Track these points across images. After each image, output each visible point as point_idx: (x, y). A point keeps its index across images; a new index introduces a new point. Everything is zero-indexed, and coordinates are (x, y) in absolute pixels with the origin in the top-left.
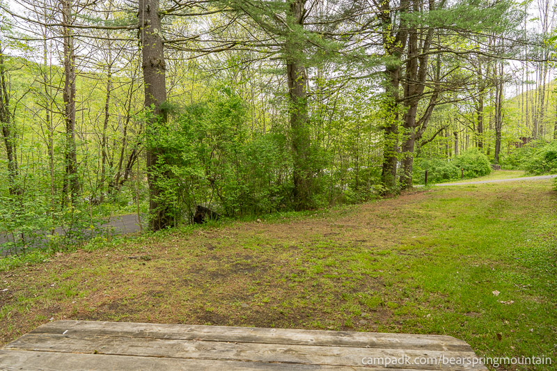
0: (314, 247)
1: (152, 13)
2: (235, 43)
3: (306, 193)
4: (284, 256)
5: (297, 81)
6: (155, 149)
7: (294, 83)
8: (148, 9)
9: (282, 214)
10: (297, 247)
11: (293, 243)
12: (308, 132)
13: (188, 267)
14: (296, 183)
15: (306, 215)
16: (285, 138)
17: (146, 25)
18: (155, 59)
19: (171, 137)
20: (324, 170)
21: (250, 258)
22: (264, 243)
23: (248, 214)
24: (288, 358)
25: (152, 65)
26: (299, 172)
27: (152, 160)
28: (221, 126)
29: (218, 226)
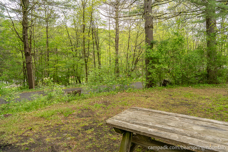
0: (218, 99)
1: (149, 8)
2: (181, 13)
3: (214, 76)
4: (203, 102)
5: (211, 26)
6: (149, 58)
7: (209, 26)
8: (148, 6)
9: (201, 85)
10: (209, 99)
11: (207, 97)
12: (216, 48)
13: (163, 101)
14: (208, 72)
15: (214, 86)
16: (203, 52)
17: (147, 12)
18: (149, 24)
19: (154, 53)
20: (224, 66)
21: (188, 101)
22: (193, 96)
23: (185, 84)
24: (212, 126)
25: (149, 27)
26: (211, 67)
27: (147, 62)
28: (175, 48)
29: (172, 88)
